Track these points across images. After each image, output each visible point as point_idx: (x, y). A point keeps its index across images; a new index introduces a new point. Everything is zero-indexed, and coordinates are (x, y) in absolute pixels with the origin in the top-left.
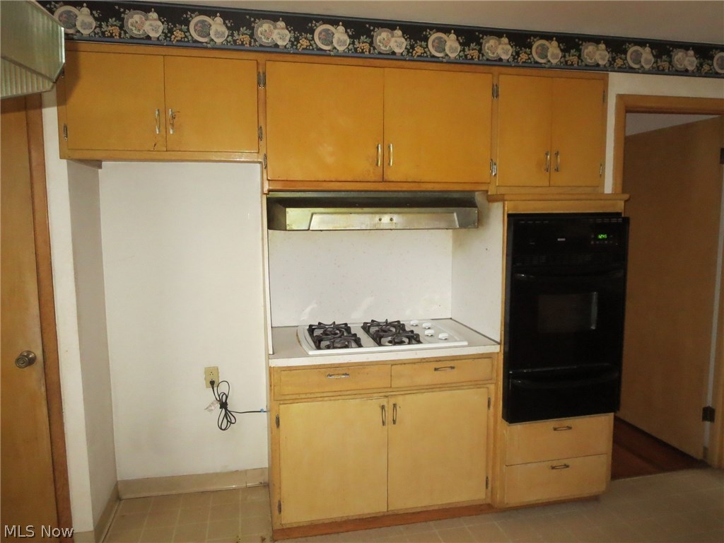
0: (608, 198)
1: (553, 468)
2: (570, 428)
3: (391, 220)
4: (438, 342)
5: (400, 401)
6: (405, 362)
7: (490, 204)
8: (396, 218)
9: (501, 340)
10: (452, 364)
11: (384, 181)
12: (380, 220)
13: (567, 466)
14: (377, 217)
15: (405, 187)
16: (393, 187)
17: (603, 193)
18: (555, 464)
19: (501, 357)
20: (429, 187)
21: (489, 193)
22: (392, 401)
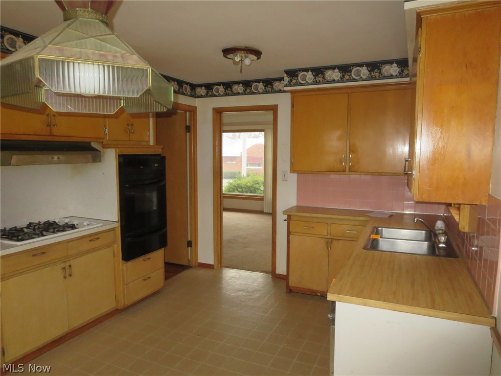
0: (151, 147)
1: (145, 280)
2: (149, 259)
3: (58, 158)
4: (83, 227)
5: (72, 263)
6: (74, 239)
7: (105, 150)
8: (60, 157)
9: (118, 220)
10: (97, 236)
11: (51, 135)
12: (53, 158)
13: (150, 278)
14: (50, 157)
15: (63, 139)
16: (56, 139)
17: (149, 145)
18: (145, 278)
19: (120, 228)
20: (75, 140)
21: (104, 144)
22: (68, 264)
